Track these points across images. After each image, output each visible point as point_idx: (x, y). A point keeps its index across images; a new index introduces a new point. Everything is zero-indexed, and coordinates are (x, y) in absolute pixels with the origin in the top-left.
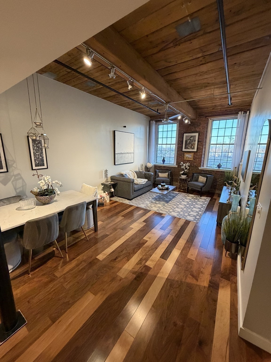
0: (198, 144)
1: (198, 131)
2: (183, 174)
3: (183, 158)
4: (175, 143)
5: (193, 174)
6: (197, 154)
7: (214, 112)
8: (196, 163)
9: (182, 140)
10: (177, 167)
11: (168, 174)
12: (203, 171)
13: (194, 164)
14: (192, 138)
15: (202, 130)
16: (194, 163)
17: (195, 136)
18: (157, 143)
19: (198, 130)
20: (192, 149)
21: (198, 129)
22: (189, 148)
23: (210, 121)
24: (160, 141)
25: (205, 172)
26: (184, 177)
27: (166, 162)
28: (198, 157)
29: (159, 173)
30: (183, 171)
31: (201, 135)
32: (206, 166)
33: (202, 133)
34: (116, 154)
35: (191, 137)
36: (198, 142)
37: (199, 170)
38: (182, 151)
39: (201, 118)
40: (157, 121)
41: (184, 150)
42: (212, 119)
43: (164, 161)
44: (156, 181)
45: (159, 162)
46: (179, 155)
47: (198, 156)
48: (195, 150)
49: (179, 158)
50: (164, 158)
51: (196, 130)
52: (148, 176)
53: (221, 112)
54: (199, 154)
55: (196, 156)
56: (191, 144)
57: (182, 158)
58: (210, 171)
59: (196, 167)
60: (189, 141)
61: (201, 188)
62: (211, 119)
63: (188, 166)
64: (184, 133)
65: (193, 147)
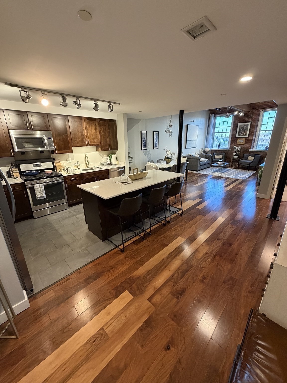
0: (250, 131)
1: (250, 121)
2: (235, 155)
3: (236, 143)
4: (230, 131)
5: (244, 155)
6: (249, 139)
7: (265, 105)
8: (247, 146)
9: (236, 129)
10: (230, 150)
11: (223, 156)
12: (253, 153)
13: (245, 147)
14: (245, 127)
15: (254, 120)
16: (246, 146)
17: (248, 125)
18: (214, 132)
19: (251, 120)
20: (245, 135)
21: (250, 119)
22: (242, 134)
23: (262, 112)
24: (216, 131)
25: (254, 153)
26: (236, 157)
27: (220, 147)
28: (249, 142)
29: (215, 155)
30: (236, 153)
31: (253, 124)
32: (255, 149)
33: (254, 122)
34: (187, 141)
35: (245, 126)
36: (250, 129)
37: (249, 151)
38: (236, 137)
39: (254, 110)
40: (215, 115)
41: (237, 136)
42: (263, 110)
43: (219, 146)
44: (213, 161)
45: (215, 147)
46: (233, 141)
47: (249, 140)
48: (247, 136)
49: (233, 143)
50: (219, 144)
51: (249, 120)
52: (208, 156)
53: (271, 105)
54: (250, 139)
55: (248, 140)
56: (244, 131)
57: (235, 143)
58: (259, 152)
59: (247, 149)
60: (242, 129)
61: (249, 164)
62: (262, 111)
63: (240, 149)
64: (238, 123)
65: (245, 134)
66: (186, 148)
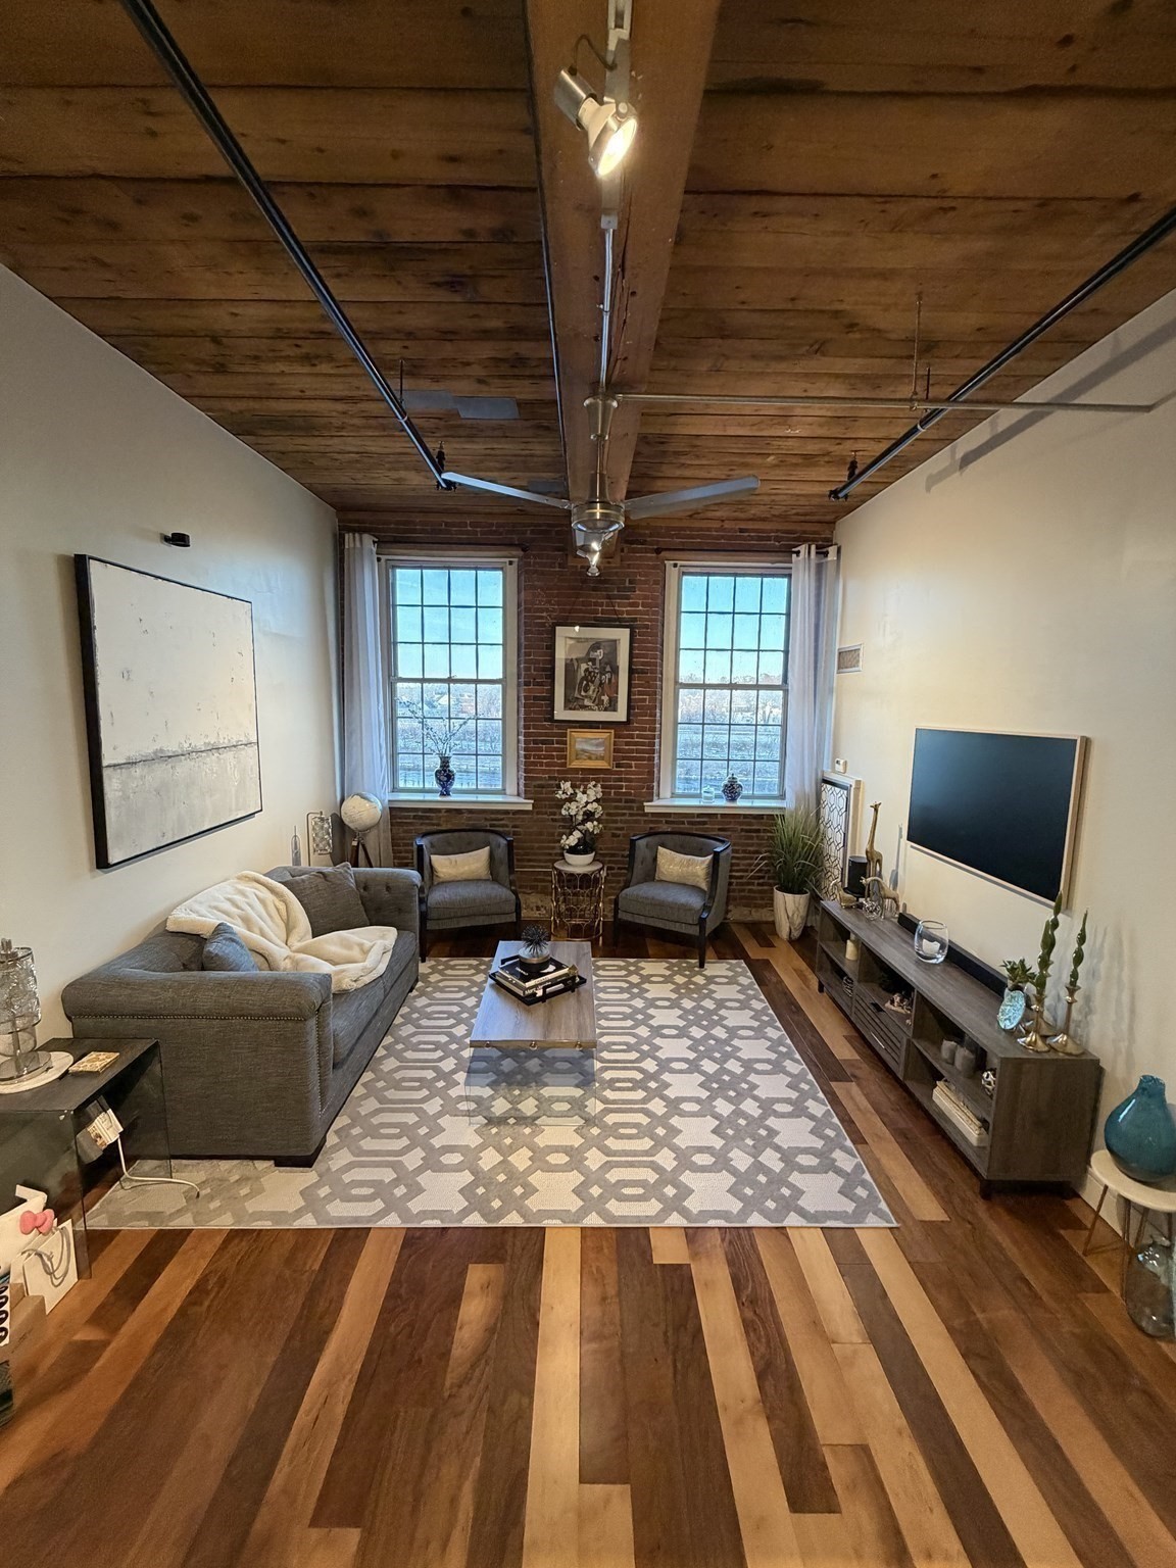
0: (630, 685)
1: (624, 620)
2: (573, 850)
3: (559, 757)
4: (501, 676)
5: (633, 843)
6: (632, 736)
7: (691, 529)
8: (627, 780)
9: (545, 662)
10: (530, 808)
11: (491, 856)
12: (667, 822)
13: (621, 787)
14: (599, 654)
15: (646, 613)
16: (620, 780)
17: (614, 643)
18: (391, 677)
19: (628, 613)
20: (606, 710)
21: (624, 609)
22: (587, 702)
23: (672, 573)
24: (408, 663)
25: (673, 822)
26: (580, 864)
27: (456, 785)
28: (638, 751)
29: (433, 857)
30: (577, 835)
31: (644, 641)
32: (669, 795)
33: (647, 627)
34: (106, 773)
35: (596, 646)
36: (631, 671)
37: (647, 814)
38: (551, 719)
39: (634, 551)
40: (382, 543)
41: (560, 713)
42: (679, 563)
43: (445, 776)
44: (433, 915)
45: (418, 788)
46: (535, 742)
47: (636, 744)
48: (621, 715)
49: (539, 757)
50: (445, 762)
51: (615, 612)
52: (386, 895)
53: (723, 537)
54: (638, 736)
55: (627, 744)
56: (597, 681)
57: (552, 757)
58: (700, 815)
59: (632, 801)
60: (584, 666)
61: (702, 922)
62: (675, 565)
63: (597, 800)
64: (554, 626)
65: (605, 698)
66: (102, 862)
